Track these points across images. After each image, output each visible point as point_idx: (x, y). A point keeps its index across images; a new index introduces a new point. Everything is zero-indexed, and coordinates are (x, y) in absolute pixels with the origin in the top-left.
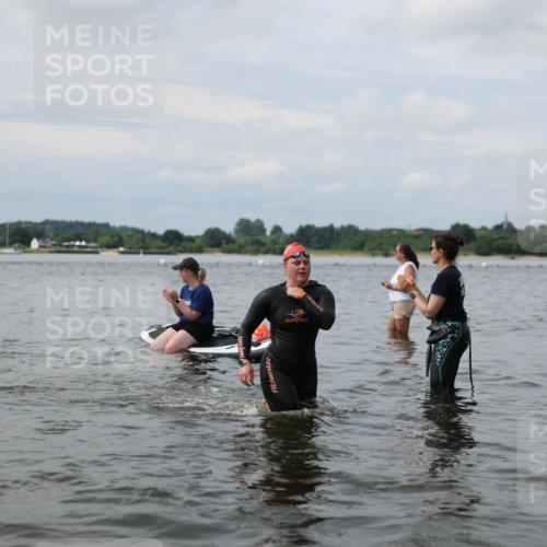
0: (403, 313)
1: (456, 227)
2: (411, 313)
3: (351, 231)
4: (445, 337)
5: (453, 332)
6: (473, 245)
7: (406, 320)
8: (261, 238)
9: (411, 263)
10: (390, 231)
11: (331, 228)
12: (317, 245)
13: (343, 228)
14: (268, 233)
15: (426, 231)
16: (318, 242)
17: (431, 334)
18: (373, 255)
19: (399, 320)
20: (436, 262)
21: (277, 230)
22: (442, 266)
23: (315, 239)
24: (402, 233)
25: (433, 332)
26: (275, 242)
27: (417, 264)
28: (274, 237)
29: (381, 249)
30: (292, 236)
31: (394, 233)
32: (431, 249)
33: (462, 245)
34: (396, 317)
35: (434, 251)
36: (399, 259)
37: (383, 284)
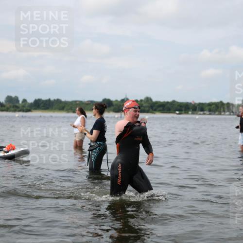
0: (80, 138)
1: (105, 100)
2: (84, 138)
3: (58, 101)
4: (96, 149)
5: (99, 147)
6: (112, 108)
7: (81, 141)
8: (17, 105)
9: (83, 116)
10: (76, 101)
11: (49, 100)
12: (43, 108)
13: (55, 100)
14: (20, 102)
15: (92, 102)
16: (43, 106)
17: (90, 147)
18: (68, 112)
19: (79, 141)
20: (95, 115)
21: (25, 101)
22: (98, 117)
23: (42, 105)
24: (81, 103)
25: (91, 146)
26: (24, 106)
27: (86, 116)
28: (23, 104)
29: (72, 110)
30: (31, 103)
31: (78, 102)
32: (93, 109)
33: (106, 108)
34: (77, 140)
35: (94, 110)
36: (78, 114)
37: (71, 125)
